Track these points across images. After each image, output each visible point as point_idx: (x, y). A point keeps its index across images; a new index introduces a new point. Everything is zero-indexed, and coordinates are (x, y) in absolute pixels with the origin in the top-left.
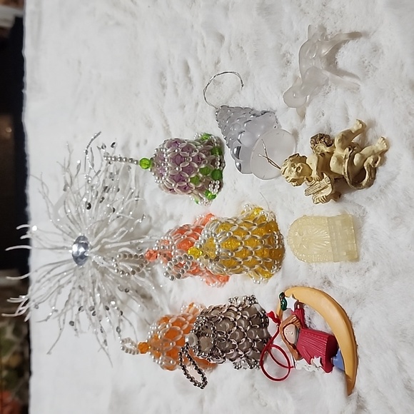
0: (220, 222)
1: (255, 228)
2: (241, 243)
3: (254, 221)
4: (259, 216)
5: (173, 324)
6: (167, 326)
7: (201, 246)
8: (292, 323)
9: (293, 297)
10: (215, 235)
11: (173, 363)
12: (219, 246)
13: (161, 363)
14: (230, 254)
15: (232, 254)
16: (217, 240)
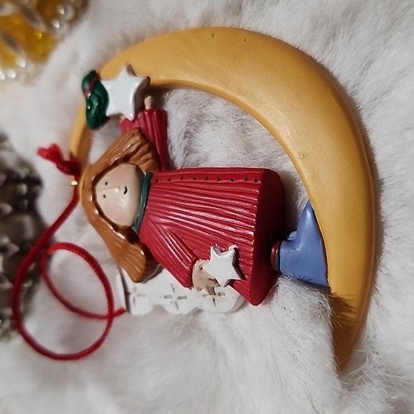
8: (126, 159)
9: (131, 71)
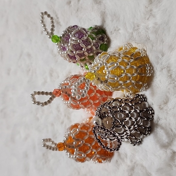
0: (110, 55)
1: (132, 60)
2: (124, 71)
3: (131, 56)
4: (135, 53)
5: (81, 128)
6: (78, 130)
7: (95, 71)
10: (106, 64)
11: (84, 155)
12: (109, 72)
13: (76, 157)
14: (116, 79)
15: (117, 79)
16: (107, 68)
